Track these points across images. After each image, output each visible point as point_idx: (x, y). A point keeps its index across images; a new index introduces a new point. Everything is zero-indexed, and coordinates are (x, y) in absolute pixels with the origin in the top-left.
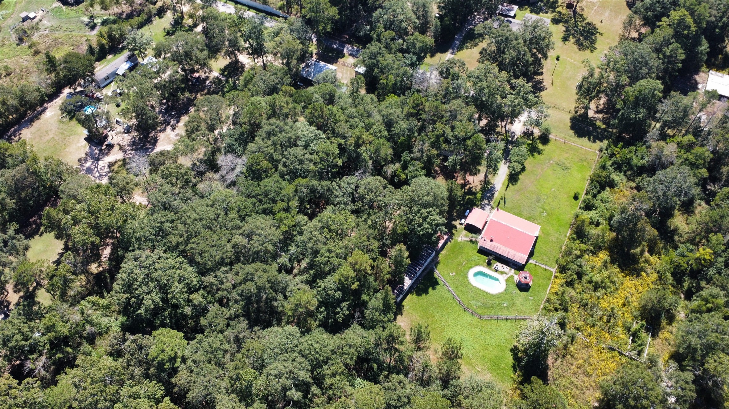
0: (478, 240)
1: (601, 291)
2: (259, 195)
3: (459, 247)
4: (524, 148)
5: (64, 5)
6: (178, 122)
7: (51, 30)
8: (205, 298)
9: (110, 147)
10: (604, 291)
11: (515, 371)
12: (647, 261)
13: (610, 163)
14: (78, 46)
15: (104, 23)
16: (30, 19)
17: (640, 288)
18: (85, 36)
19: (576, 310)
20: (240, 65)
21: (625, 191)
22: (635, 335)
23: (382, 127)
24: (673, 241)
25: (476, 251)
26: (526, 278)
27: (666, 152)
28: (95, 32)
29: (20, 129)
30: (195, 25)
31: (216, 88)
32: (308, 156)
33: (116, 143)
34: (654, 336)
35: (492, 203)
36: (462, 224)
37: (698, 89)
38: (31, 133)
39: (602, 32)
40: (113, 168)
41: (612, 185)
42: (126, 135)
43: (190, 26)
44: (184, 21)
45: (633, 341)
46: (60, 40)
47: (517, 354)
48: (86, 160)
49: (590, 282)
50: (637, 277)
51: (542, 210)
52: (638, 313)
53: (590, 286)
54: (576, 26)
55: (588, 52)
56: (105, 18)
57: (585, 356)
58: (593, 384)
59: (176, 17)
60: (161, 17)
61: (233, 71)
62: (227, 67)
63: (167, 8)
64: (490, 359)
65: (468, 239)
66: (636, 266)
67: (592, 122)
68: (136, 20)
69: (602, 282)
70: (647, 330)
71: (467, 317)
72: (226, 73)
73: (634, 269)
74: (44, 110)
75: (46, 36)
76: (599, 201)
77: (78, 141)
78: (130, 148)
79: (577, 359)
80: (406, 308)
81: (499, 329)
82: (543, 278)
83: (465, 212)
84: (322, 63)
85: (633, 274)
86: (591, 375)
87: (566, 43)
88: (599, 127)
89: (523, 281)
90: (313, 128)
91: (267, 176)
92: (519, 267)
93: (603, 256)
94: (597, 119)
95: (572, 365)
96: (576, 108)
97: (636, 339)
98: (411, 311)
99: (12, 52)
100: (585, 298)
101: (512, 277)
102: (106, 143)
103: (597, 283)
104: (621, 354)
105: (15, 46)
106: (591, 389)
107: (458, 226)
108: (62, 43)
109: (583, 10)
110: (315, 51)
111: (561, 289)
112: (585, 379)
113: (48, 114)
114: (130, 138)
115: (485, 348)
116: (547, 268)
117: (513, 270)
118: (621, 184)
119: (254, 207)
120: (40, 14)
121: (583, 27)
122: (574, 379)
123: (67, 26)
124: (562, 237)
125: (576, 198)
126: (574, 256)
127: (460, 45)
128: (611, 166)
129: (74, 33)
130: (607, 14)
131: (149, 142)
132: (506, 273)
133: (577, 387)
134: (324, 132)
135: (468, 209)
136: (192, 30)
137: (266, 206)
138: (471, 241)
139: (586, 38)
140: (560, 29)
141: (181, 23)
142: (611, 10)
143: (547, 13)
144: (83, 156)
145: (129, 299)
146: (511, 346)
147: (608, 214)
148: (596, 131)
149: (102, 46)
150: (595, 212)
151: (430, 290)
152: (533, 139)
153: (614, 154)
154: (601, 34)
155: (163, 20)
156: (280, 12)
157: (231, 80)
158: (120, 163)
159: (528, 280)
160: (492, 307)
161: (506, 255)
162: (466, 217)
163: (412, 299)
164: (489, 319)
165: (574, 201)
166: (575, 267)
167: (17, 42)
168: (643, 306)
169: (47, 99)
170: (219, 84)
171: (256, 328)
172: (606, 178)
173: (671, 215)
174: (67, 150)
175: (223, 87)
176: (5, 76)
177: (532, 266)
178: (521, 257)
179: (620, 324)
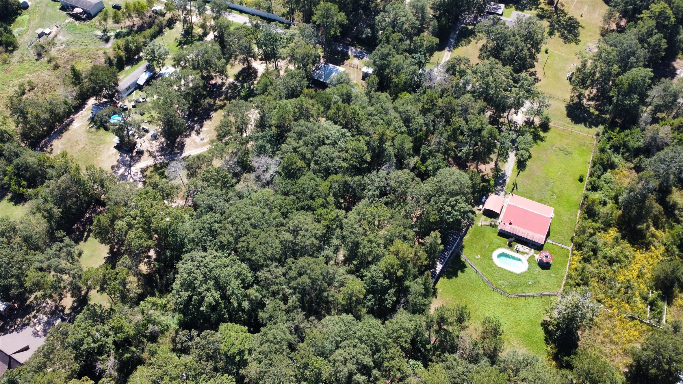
0: (497, 224)
1: (616, 266)
2: (297, 192)
3: (480, 231)
4: (529, 137)
5: (76, 20)
6: (201, 127)
7: (68, 45)
8: (259, 292)
9: (140, 153)
10: (619, 265)
11: (547, 343)
12: (653, 236)
13: (608, 146)
14: (95, 59)
15: (118, 36)
16: (46, 34)
17: (650, 260)
18: (101, 49)
19: (595, 284)
20: (252, 70)
21: (625, 172)
22: (652, 304)
23: (401, 123)
24: (674, 215)
25: (496, 235)
26: (547, 257)
27: (661, 134)
28: (110, 45)
29: (51, 141)
30: (205, 34)
31: (233, 93)
32: (337, 154)
33: (145, 150)
34: (669, 304)
35: (505, 188)
36: (480, 210)
37: (677, 74)
38: (62, 144)
39: (583, 25)
40: (145, 173)
41: (612, 166)
42: (154, 142)
43: (200, 36)
44: (194, 31)
45: (651, 310)
46: (77, 54)
47: (547, 328)
48: (118, 167)
49: (605, 257)
50: (646, 250)
51: (551, 193)
52: (652, 284)
53: (605, 261)
54: (559, 21)
55: (573, 44)
56: (118, 31)
57: (609, 326)
58: (620, 352)
59: (185, 27)
60: (171, 28)
61: (246, 76)
62: (241, 73)
63: (176, 20)
64: (523, 334)
65: (488, 223)
66: (644, 240)
67: (586, 110)
68: (148, 32)
69: (616, 257)
70: (663, 299)
71: (497, 296)
72: (240, 79)
73: (643, 243)
74: (72, 121)
75: (64, 50)
76: (603, 182)
77: (109, 149)
78: (159, 154)
79: (603, 329)
80: (439, 291)
81: (528, 306)
82: (561, 256)
83: (482, 198)
84: (331, 66)
85: (642, 248)
86: (617, 344)
87: (552, 37)
88: (593, 114)
89: (545, 259)
90: (339, 127)
91: (302, 175)
92: (538, 247)
93: (613, 232)
94: (590, 106)
95: (598, 335)
96: (571, 97)
97: (654, 308)
98: (444, 294)
99: (32, 68)
100: (602, 272)
101: (533, 256)
102: (136, 150)
103: (611, 258)
104: (641, 322)
105: (35, 61)
106: (619, 356)
107: (477, 212)
108: (80, 57)
109: (563, 6)
110: (322, 54)
111: (580, 265)
112: (613, 347)
113: (76, 125)
114: (158, 144)
115: (517, 324)
116: (563, 246)
117: (533, 250)
118: (620, 166)
119: (294, 204)
120: (54, 30)
121: (565, 21)
122: (603, 348)
123: (83, 39)
124: (573, 217)
125: (581, 180)
126: (588, 234)
127: (455, 43)
128: (610, 149)
129: (89, 47)
130: (585, 9)
131: (176, 147)
132: (527, 254)
133: (606, 355)
134: (349, 131)
135: (484, 195)
136: (202, 40)
137: (306, 203)
138: (491, 225)
139: (569, 32)
140: (545, 23)
141: (191, 33)
142: (589, 5)
143: (531, 9)
144: (116, 163)
145: (190, 298)
146: (541, 321)
147: (614, 194)
148: (590, 118)
149: (120, 59)
150: (600, 192)
151: (459, 273)
152: (534, 127)
153: (612, 139)
154: (583, 28)
155: (173, 31)
156: (284, 19)
157: (246, 85)
158: (152, 169)
159: (549, 258)
160: (518, 285)
161: (525, 237)
162: (483, 203)
163: (443, 282)
164: (518, 296)
165: (579, 183)
166: (590, 244)
167: (36, 57)
168: (657, 277)
169: (73, 110)
170: (235, 89)
171: (312, 318)
172: (608, 161)
173: (670, 192)
174: (99, 158)
175: (239, 91)
176: (29, 91)
177: (549, 245)
178: (539, 238)
179: (637, 294)
